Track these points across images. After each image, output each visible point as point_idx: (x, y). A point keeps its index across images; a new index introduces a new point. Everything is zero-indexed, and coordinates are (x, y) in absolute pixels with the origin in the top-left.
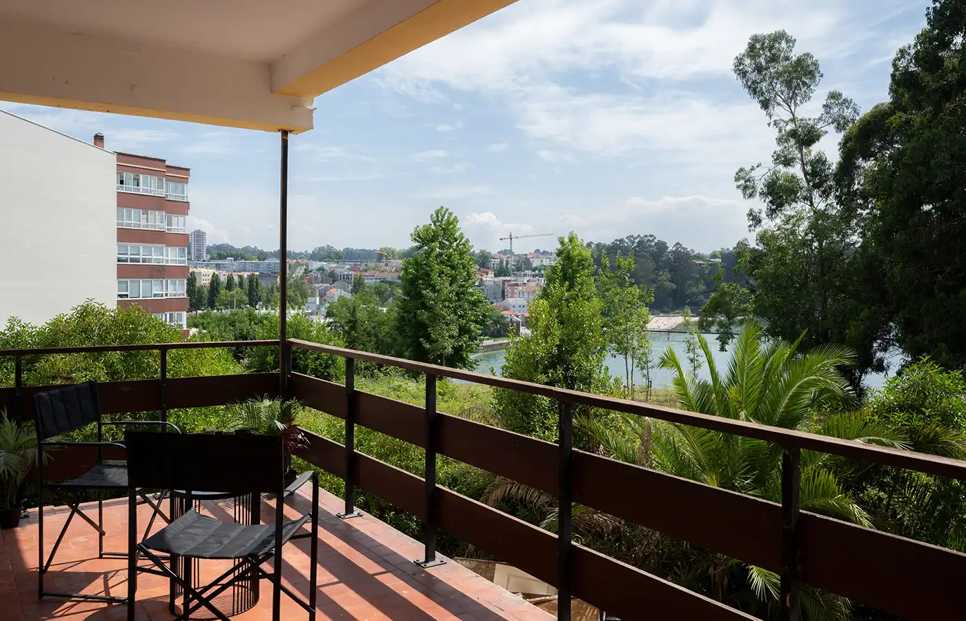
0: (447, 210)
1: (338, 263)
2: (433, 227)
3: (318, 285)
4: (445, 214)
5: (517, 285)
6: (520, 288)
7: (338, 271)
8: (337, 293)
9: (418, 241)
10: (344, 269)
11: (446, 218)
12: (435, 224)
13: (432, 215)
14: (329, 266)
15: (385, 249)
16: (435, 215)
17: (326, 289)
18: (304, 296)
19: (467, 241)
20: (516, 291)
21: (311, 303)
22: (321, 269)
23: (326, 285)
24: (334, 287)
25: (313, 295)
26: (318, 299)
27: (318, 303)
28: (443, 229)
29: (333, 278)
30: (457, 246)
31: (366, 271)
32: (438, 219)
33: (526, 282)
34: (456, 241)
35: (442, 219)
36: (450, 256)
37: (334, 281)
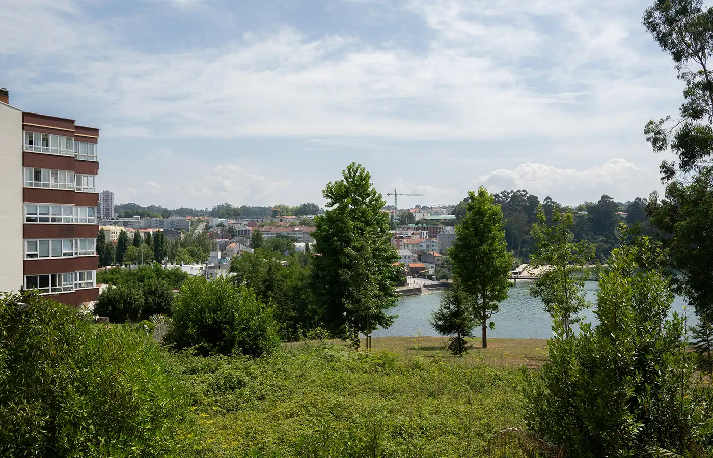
0: (360, 165)
1: (236, 219)
2: (345, 183)
3: (219, 240)
4: (356, 171)
5: (402, 238)
6: (405, 241)
7: (237, 227)
8: (235, 247)
9: (330, 198)
10: (242, 225)
11: (358, 174)
12: (347, 180)
13: (344, 171)
14: (228, 222)
15: (279, 206)
16: (347, 171)
17: (226, 244)
18: (206, 250)
19: (380, 196)
20: (401, 243)
21: (213, 257)
22: (221, 225)
23: (226, 240)
24: (233, 242)
25: (214, 250)
26: (220, 253)
27: (219, 257)
28: (355, 185)
29: (231, 233)
30: (371, 201)
31: (263, 226)
32: (350, 175)
33: (410, 235)
34: (369, 196)
35: (354, 175)
36: (363, 213)
37: (233, 236)
